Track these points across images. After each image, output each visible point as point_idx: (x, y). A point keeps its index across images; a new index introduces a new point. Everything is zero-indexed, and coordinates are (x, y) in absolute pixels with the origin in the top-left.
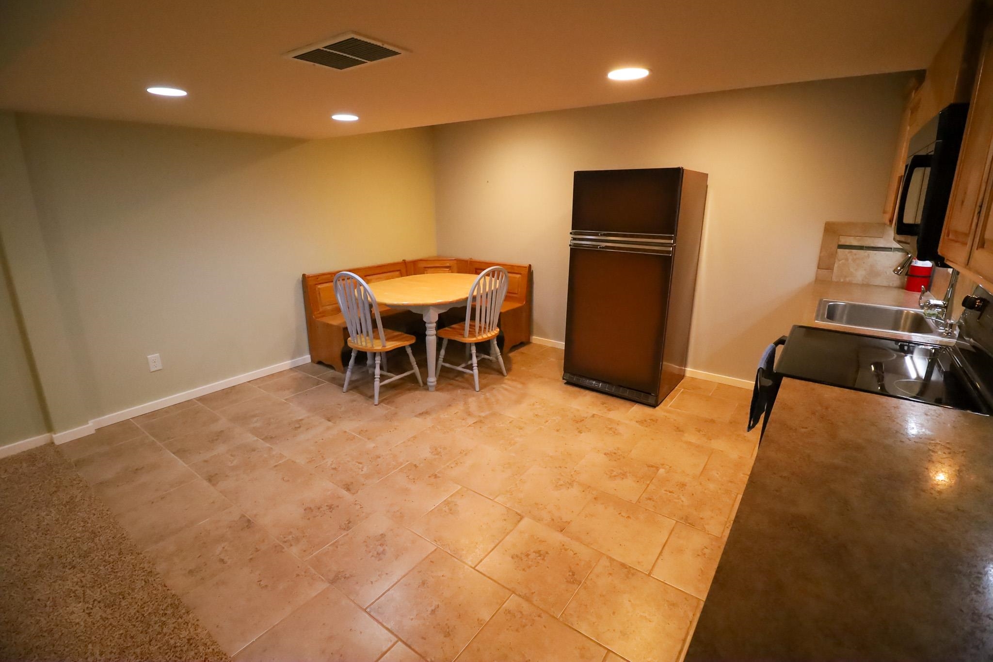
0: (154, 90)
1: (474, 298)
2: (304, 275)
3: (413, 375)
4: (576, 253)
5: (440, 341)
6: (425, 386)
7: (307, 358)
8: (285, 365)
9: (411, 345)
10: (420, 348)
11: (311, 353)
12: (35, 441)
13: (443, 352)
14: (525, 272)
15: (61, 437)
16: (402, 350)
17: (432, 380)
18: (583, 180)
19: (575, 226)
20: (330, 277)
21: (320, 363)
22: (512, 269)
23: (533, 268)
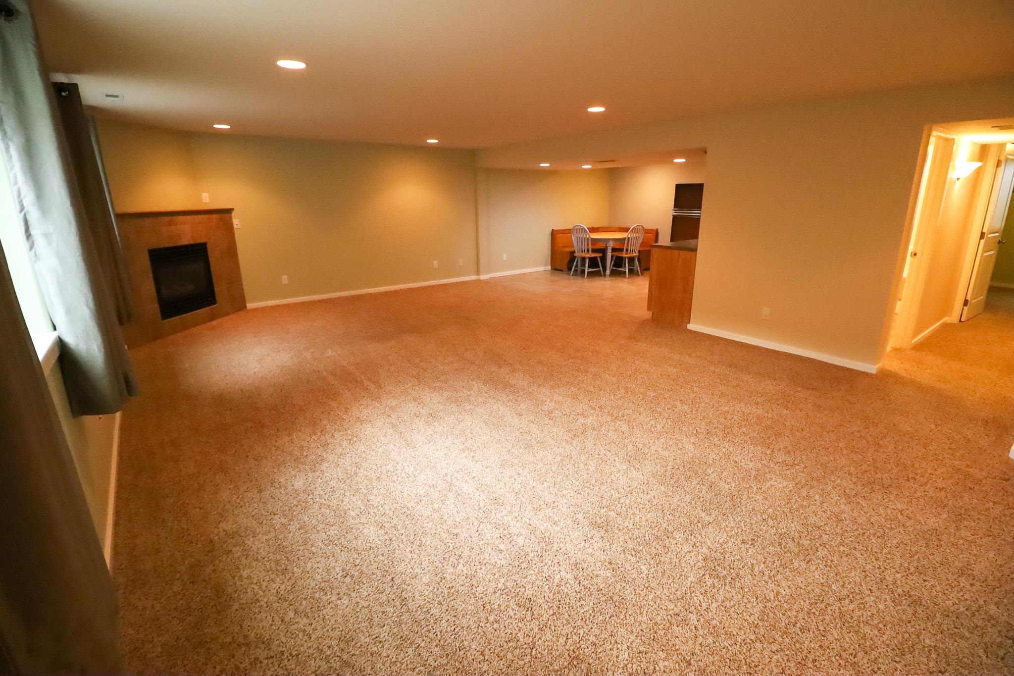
0: (541, 165)
1: (629, 238)
2: (553, 230)
3: (600, 271)
4: (674, 217)
5: (612, 256)
6: (605, 275)
7: (549, 268)
8: (542, 269)
9: (600, 257)
10: (604, 259)
11: (551, 265)
12: (474, 277)
13: (613, 263)
14: (655, 233)
15: (483, 277)
16: (595, 258)
17: (608, 272)
18: (679, 188)
19: (675, 206)
20: (564, 232)
21: (556, 269)
22: (647, 231)
23: (659, 231)
